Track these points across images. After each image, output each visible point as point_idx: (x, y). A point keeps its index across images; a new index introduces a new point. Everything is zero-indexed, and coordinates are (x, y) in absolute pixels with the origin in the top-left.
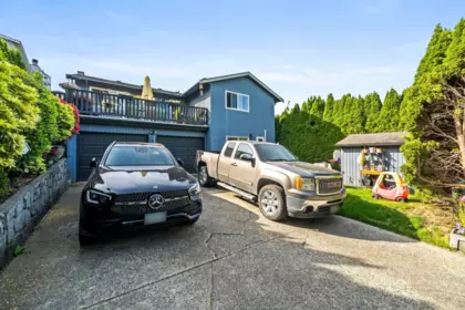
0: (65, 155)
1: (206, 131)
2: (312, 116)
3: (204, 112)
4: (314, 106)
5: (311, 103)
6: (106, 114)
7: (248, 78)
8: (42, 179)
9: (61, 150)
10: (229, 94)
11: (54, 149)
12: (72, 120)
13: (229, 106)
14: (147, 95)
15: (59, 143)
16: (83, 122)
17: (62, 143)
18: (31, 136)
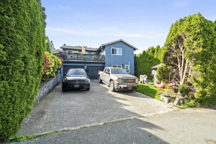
0: (60, 73)
1: (104, 63)
2: (150, 55)
3: (103, 57)
4: (151, 51)
5: (149, 50)
6: (71, 59)
7: (121, 41)
8: (55, 78)
9: (59, 71)
10: (113, 49)
11: (57, 71)
12: (61, 63)
13: (113, 53)
14: (84, 52)
15: (59, 69)
16: (64, 62)
17: (60, 69)
18: (53, 68)
